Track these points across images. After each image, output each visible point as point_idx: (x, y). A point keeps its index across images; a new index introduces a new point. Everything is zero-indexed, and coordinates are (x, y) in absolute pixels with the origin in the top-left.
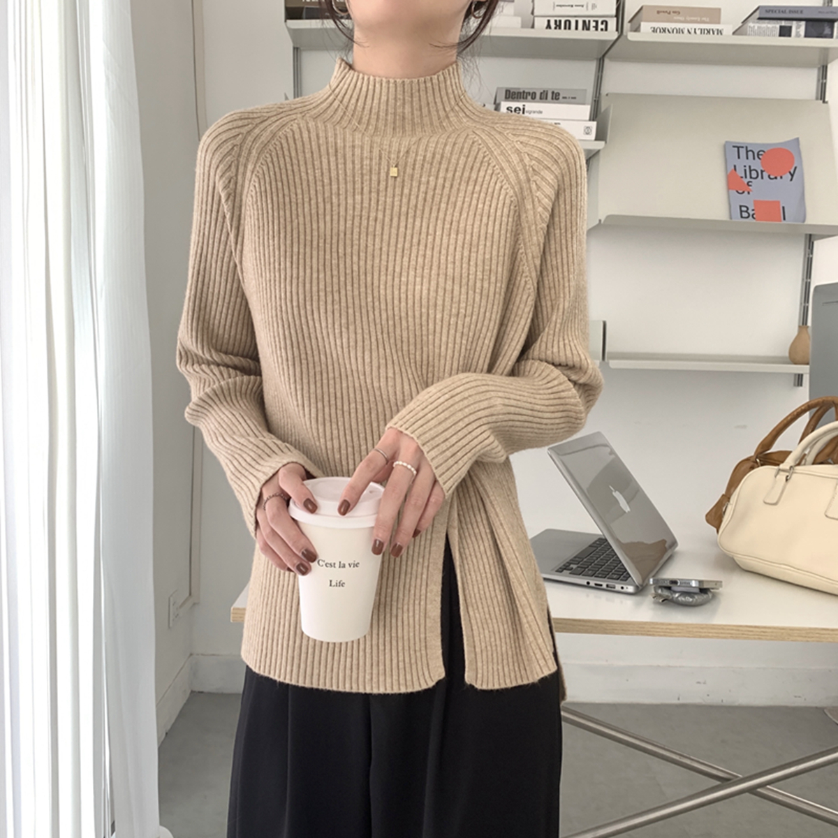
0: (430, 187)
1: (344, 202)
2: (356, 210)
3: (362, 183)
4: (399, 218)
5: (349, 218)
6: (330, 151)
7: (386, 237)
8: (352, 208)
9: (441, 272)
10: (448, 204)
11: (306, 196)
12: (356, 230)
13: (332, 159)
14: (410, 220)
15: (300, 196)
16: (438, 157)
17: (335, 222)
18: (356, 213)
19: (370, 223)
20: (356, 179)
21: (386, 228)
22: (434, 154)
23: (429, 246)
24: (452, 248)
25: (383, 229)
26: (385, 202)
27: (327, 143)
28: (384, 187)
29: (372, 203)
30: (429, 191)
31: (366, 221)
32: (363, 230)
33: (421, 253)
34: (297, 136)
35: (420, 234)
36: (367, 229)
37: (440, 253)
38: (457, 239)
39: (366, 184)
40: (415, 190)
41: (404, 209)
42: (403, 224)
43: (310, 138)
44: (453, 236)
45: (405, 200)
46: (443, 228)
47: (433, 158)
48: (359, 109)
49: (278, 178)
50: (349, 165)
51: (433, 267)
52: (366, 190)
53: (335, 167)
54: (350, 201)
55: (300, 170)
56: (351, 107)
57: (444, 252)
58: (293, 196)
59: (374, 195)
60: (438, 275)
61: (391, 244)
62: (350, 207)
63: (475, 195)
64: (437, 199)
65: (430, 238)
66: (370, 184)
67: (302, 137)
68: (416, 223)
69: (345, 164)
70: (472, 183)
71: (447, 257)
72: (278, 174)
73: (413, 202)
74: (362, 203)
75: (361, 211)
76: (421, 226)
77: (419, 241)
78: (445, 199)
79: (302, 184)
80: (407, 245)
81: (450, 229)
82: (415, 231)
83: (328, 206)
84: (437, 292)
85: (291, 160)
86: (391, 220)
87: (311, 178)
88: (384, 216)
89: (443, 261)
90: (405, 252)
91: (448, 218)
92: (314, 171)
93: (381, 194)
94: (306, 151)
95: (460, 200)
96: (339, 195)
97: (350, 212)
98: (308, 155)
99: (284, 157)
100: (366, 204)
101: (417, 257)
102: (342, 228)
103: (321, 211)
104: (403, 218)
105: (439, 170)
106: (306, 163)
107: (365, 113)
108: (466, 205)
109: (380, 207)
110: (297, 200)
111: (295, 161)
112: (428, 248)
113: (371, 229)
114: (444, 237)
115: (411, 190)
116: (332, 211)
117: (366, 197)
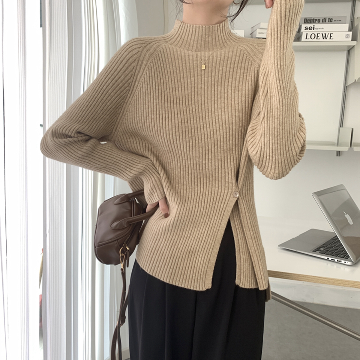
0: (223, 72)
1: (187, 81)
2: (192, 84)
3: (194, 72)
4: (211, 87)
5: (189, 88)
6: (179, 58)
7: (206, 96)
8: (190, 83)
9: (233, 109)
10: (232, 79)
11: (170, 79)
12: (193, 93)
13: (180, 61)
14: (216, 87)
15: (167, 79)
16: (226, 58)
17: (183, 90)
18: (192, 86)
19: (199, 90)
20: (191, 70)
21: (206, 92)
22: (225, 57)
23: (226, 98)
24: (236, 98)
25: (204, 92)
26: (205, 80)
27: (177, 54)
28: (204, 73)
29: (199, 80)
30: (223, 73)
31: (197, 89)
32: (196, 93)
33: (223, 101)
34: (165, 51)
35: (221, 93)
36: (198, 92)
37: (231, 100)
38: (238, 94)
39: (196, 72)
40: (217, 73)
41: (213, 83)
42: (213, 89)
43: (170, 51)
44: (237, 92)
45: (213, 79)
46: (231, 90)
47: (224, 58)
48: (189, 40)
49: (158, 70)
50: (188, 64)
51: (229, 107)
52: (196, 75)
53: (181, 65)
54: (189, 81)
55: (167, 67)
56: (185, 39)
57: (233, 100)
58: (164, 79)
59: (199, 77)
60: (232, 110)
61: (209, 99)
62: (189, 83)
63: (245, 74)
64: (227, 77)
65: (226, 95)
66: (198, 72)
67: (167, 51)
68: (219, 88)
69: (186, 64)
70: (242, 69)
71: (235, 102)
72: (158, 68)
73: (216, 79)
74: (194, 81)
75: (194, 85)
76: (221, 90)
77: (221, 96)
78: (231, 77)
79: (168, 74)
80: (216, 99)
81: (235, 90)
82: (219, 92)
83: (180, 84)
84: (232, 117)
85: (163, 62)
86: (208, 88)
87: (172, 71)
88: (205, 86)
89: (233, 104)
90: (215, 102)
91: (233, 85)
92: (173, 67)
93: (202, 76)
94: (169, 58)
95: (238, 76)
96: (184, 78)
97: (190, 86)
98: (170, 60)
99: (160, 61)
100: (196, 82)
101: (221, 103)
102: (186, 93)
103: (177, 86)
104: (213, 86)
105: (227, 64)
106: (169, 64)
107: (191, 41)
108: (241, 79)
109: (202, 82)
110: (166, 81)
111: (164, 63)
112: (225, 99)
113: (199, 93)
114: (232, 94)
115: (215, 74)
116: (181, 86)
117: (196, 78)
